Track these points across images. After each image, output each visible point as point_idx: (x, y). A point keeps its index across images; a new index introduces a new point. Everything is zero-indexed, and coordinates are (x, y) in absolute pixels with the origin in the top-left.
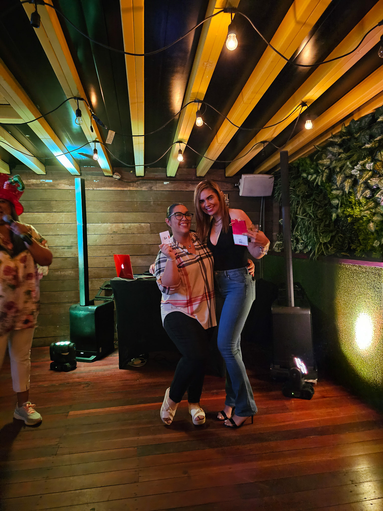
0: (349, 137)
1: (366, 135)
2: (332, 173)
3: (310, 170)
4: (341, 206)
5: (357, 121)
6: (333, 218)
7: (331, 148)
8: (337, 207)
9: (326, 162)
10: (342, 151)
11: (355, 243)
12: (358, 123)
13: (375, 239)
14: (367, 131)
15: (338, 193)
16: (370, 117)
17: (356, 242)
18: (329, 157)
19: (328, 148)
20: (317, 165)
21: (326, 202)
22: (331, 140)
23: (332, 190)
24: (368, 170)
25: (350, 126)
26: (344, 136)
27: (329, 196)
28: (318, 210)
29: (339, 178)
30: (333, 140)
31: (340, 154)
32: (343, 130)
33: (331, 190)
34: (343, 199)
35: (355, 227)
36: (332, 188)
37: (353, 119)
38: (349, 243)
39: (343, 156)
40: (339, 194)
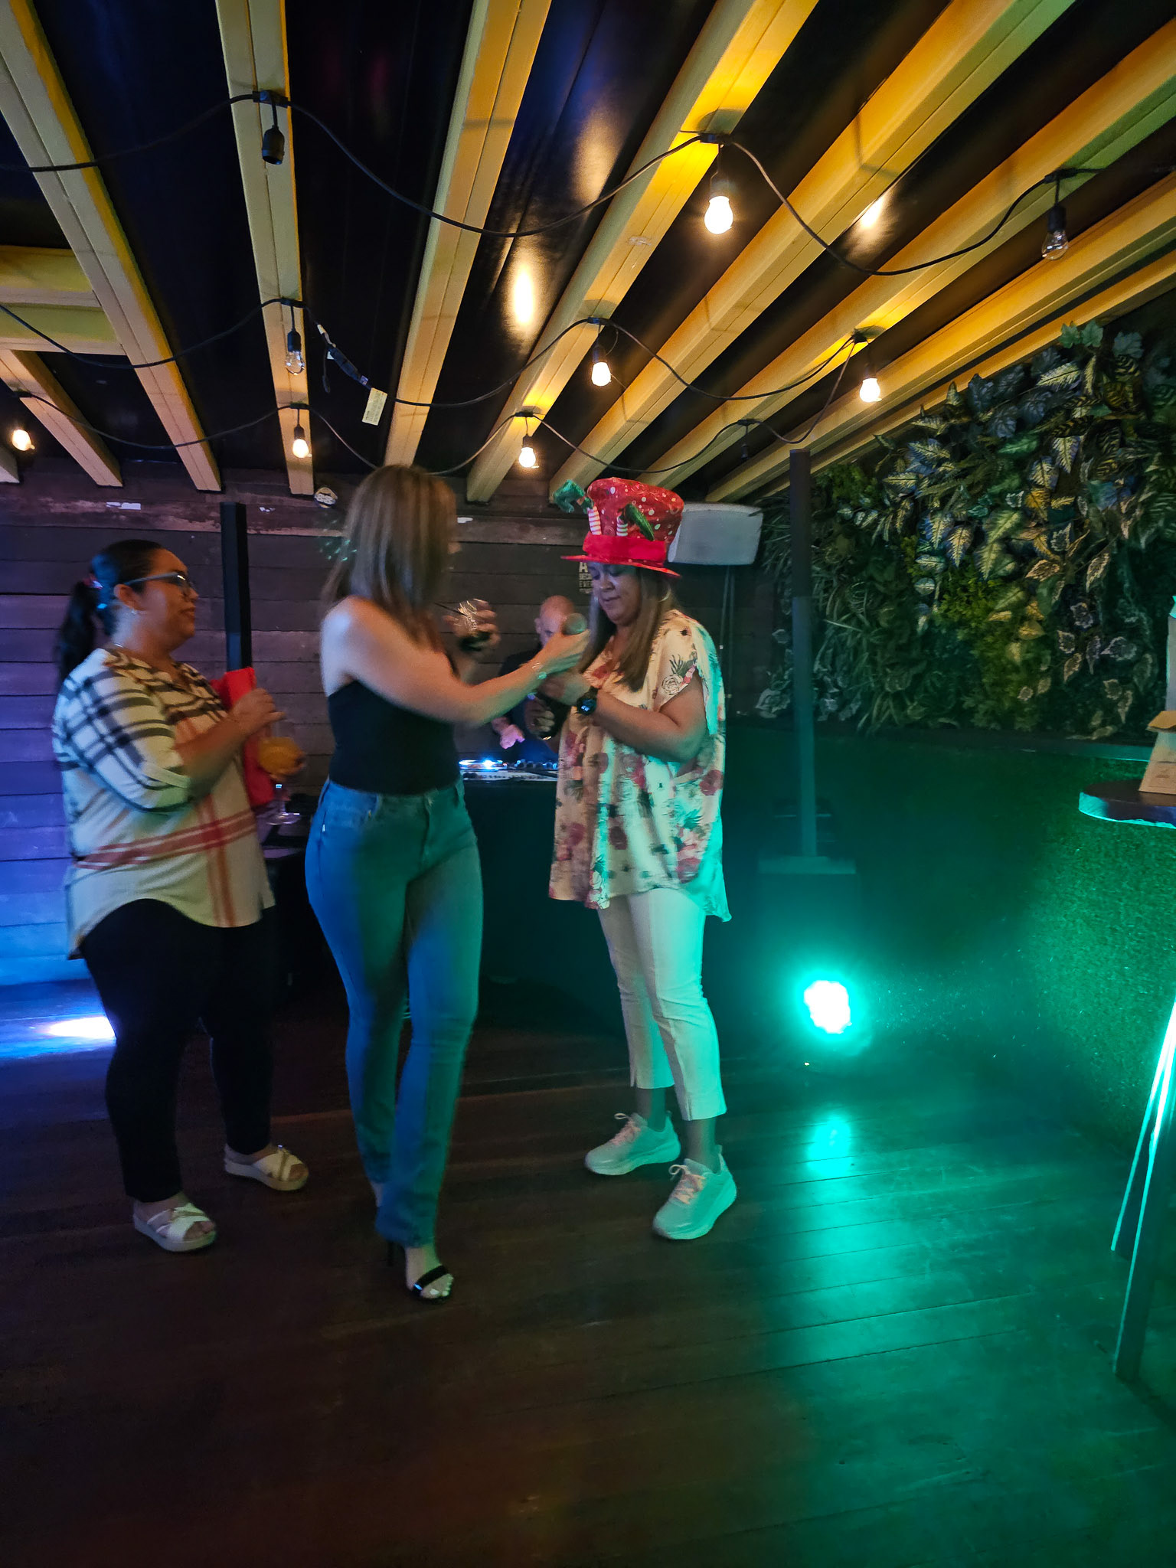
0: (965, 420)
1: (1008, 418)
2: (920, 510)
3: (861, 499)
4: (941, 598)
5: (988, 379)
6: (919, 629)
7: (919, 446)
8: (929, 599)
9: (904, 480)
10: (948, 456)
11: (974, 693)
12: (990, 384)
13: (1021, 684)
14: (1012, 408)
15: (935, 563)
16: (1019, 373)
17: (975, 690)
18: (911, 467)
19: (912, 444)
20: (881, 487)
21: (902, 587)
22: (920, 423)
23: (918, 556)
24: (1008, 507)
25: (968, 390)
26: (953, 416)
27: (910, 571)
28: (880, 606)
29: (937, 523)
30: (924, 425)
31: (940, 462)
32: (950, 400)
33: (916, 555)
34: (945, 579)
35: (975, 652)
36: (918, 551)
37: (977, 376)
38: (958, 694)
39: (949, 467)
40: (936, 565)
